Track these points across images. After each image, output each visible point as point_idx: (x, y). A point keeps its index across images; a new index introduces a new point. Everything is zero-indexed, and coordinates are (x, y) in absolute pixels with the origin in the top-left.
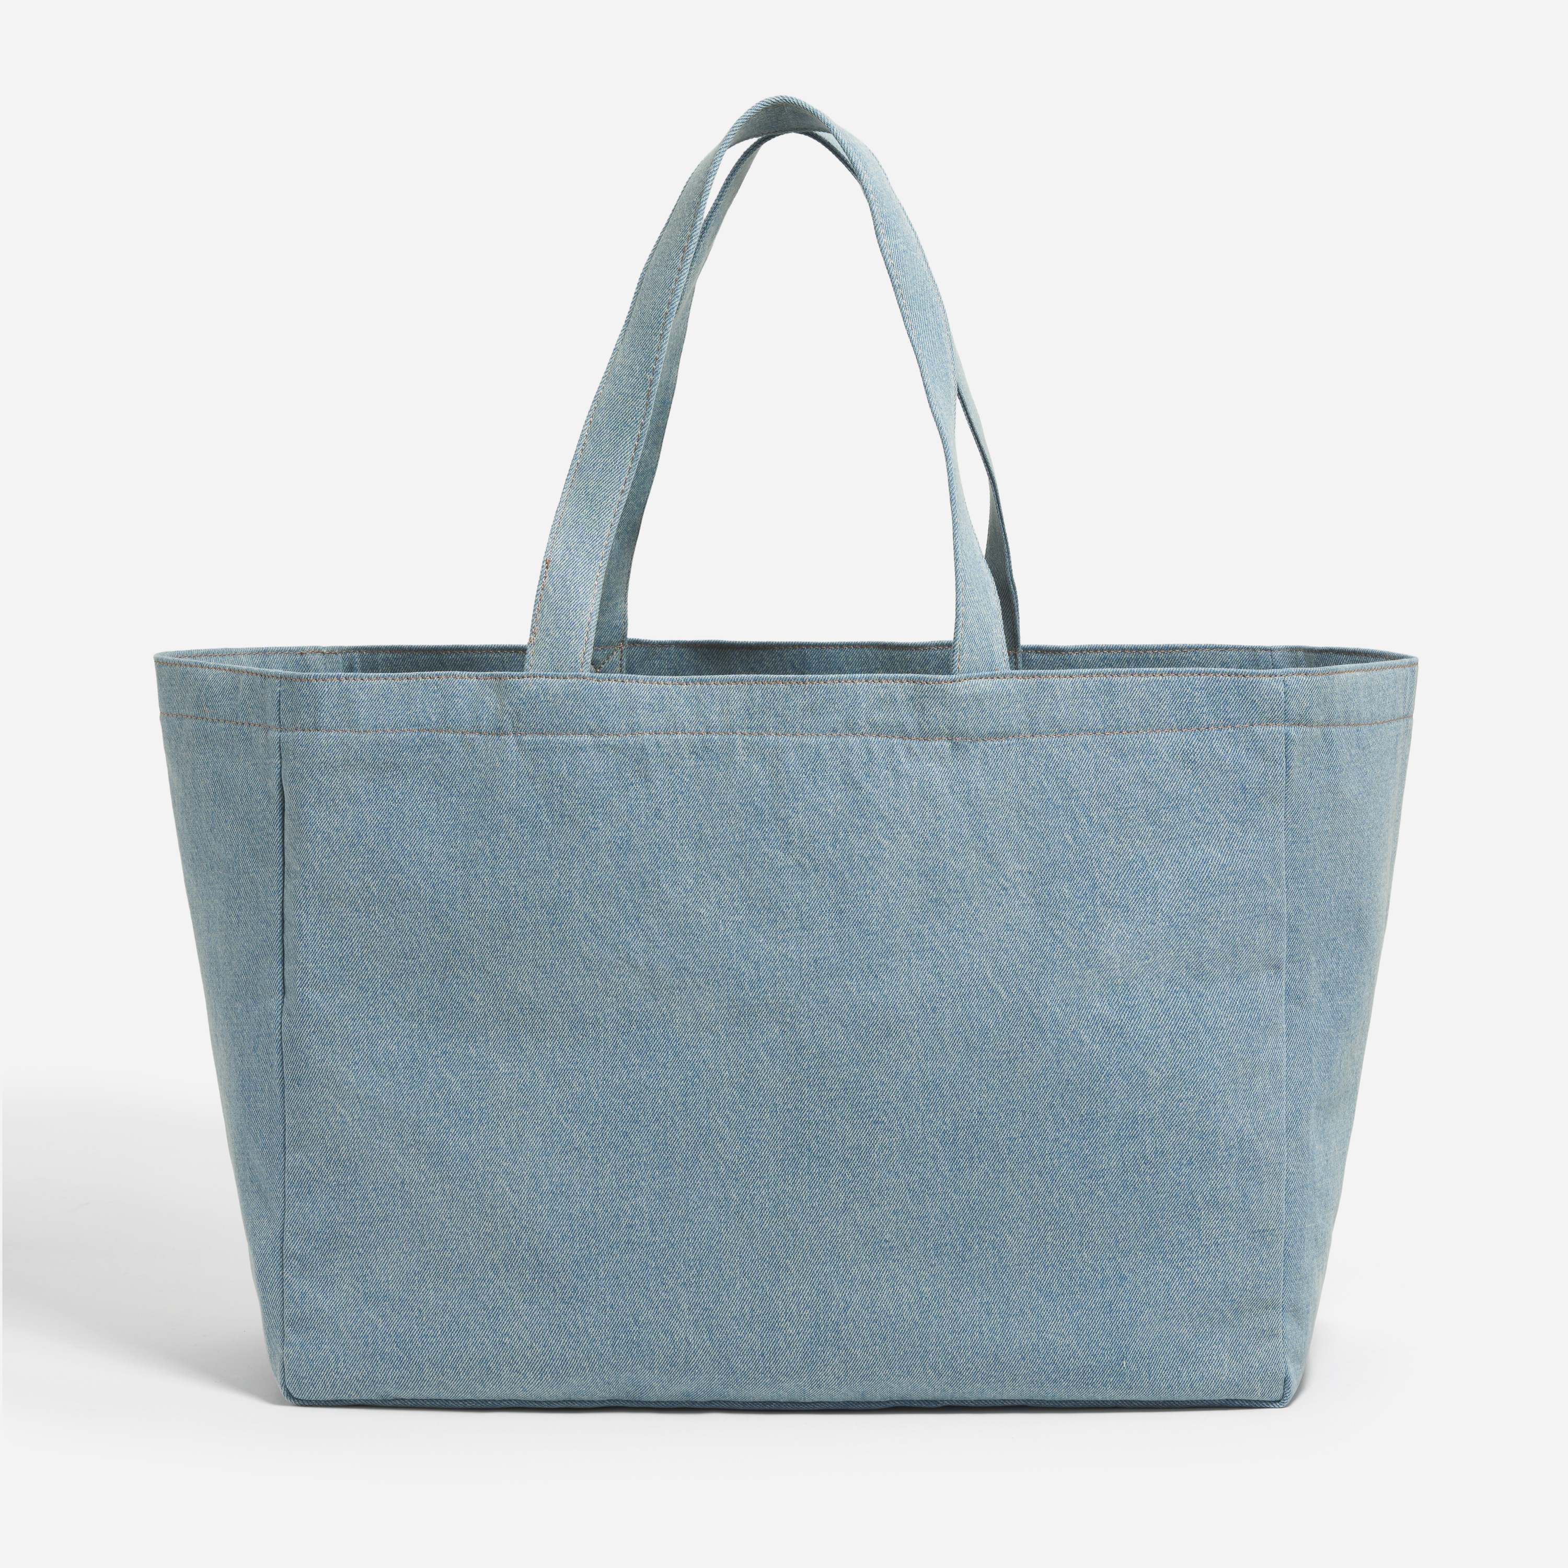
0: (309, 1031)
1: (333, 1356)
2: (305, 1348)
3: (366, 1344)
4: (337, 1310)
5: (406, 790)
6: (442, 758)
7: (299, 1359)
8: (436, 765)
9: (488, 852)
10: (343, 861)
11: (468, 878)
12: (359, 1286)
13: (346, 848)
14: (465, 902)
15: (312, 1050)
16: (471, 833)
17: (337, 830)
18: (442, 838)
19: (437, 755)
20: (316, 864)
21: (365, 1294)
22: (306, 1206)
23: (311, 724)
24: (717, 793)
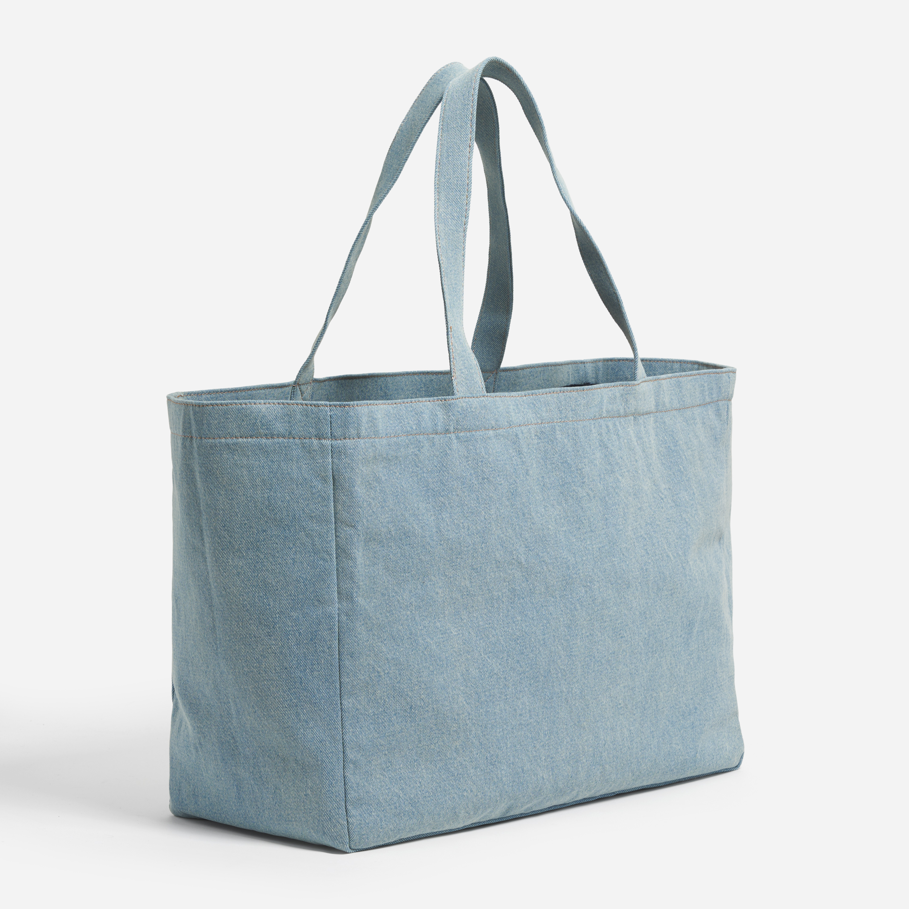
0: (360, 624)
1: (379, 819)
2: (362, 817)
3: (396, 808)
4: (377, 790)
5: (402, 472)
6: (419, 450)
7: (360, 824)
8: (416, 455)
9: (447, 504)
10: (378, 517)
11: (438, 521)
12: (386, 774)
13: (379, 509)
14: (438, 535)
15: (362, 635)
16: (437, 494)
17: (374, 499)
18: (422, 499)
19: (416, 449)
20: (365, 521)
21: (390, 778)
22: (357, 731)
23: (355, 435)
24: (549, 457)
